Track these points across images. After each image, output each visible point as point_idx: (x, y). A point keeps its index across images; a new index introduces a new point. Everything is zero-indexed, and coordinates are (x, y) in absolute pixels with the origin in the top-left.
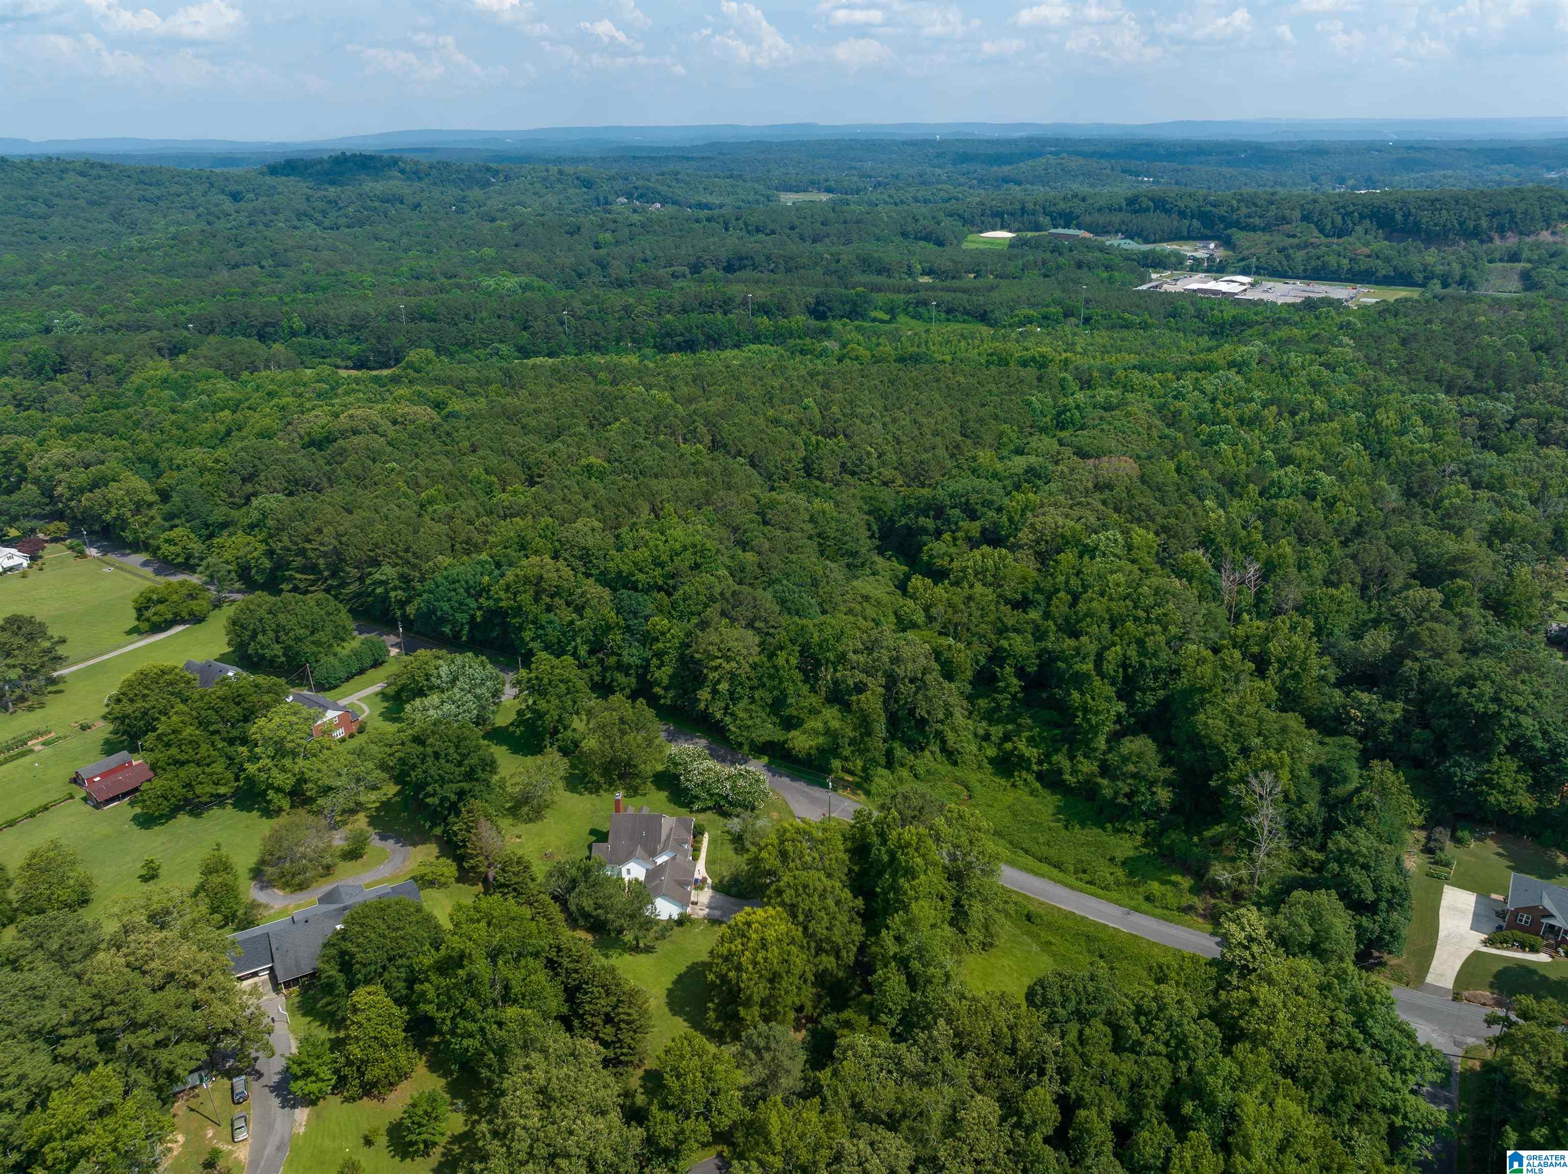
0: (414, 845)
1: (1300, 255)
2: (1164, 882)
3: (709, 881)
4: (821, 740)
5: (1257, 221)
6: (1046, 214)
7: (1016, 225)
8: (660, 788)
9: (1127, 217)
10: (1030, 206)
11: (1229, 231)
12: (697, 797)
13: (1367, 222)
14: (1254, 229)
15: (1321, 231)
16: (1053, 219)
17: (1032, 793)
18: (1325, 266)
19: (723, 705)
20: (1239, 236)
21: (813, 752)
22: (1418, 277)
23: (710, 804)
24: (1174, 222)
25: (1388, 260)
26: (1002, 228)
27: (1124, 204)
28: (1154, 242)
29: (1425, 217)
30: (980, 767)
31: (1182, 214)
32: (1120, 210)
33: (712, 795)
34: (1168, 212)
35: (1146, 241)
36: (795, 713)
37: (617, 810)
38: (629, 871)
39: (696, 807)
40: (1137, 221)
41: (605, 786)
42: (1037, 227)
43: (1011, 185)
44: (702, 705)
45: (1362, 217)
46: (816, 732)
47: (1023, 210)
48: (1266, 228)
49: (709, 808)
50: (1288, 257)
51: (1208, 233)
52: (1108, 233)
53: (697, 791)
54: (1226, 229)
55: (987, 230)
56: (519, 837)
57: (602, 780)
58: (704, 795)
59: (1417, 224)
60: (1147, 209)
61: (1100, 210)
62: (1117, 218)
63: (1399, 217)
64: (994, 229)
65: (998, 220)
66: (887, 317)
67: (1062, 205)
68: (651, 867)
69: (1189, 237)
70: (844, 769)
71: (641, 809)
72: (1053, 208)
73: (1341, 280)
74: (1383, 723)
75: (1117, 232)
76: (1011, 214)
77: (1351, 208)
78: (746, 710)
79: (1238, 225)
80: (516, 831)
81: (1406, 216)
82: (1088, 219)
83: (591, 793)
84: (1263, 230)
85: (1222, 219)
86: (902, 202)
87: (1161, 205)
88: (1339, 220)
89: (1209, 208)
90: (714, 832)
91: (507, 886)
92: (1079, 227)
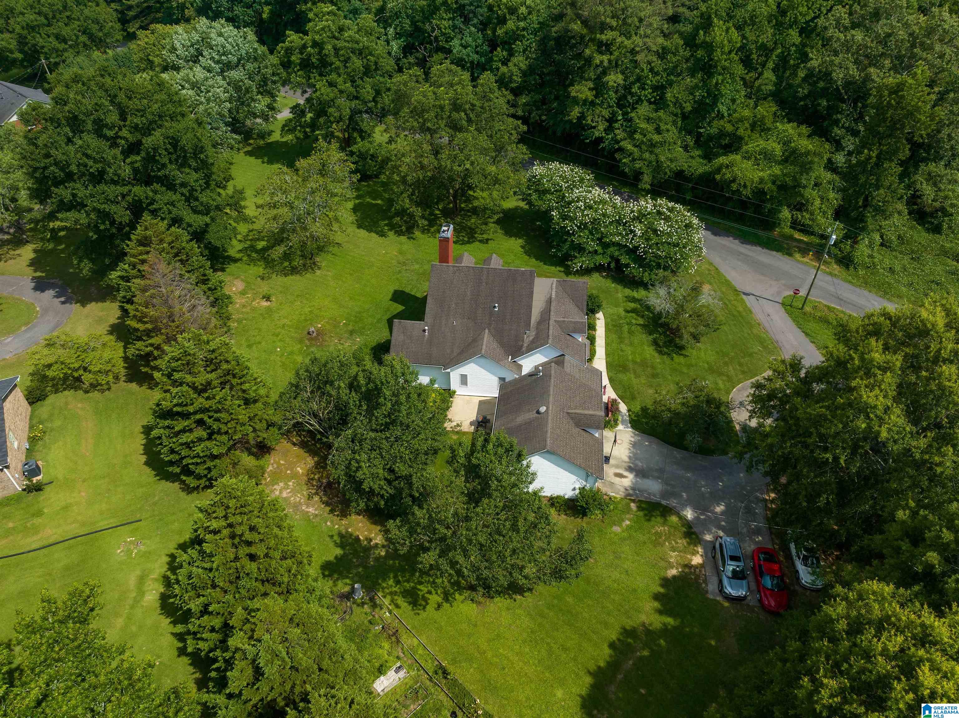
0: (84, 302)
3: (623, 408)
4: (777, 170)
8: (509, 233)
12: (580, 249)
19: (606, 113)
21: (768, 186)
23: (603, 260)
33: (606, 246)
36: (729, 128)
37: (444, 257)
38: (464, 380)
39: (577, 265)
41: (423, 222)
44: (575, 112)
46: (767, 156)
49: (599, 268)
53: (583, 238)
56: (267, 298)
57: (418, 212)
58: (592, 245)
68: (510, 376)
70: (795, 225)
71: (487, 261)
78: (648, 120)
80: (264, 287)
83: (400, 233)
90: (612, 310)
91: (185, 416)
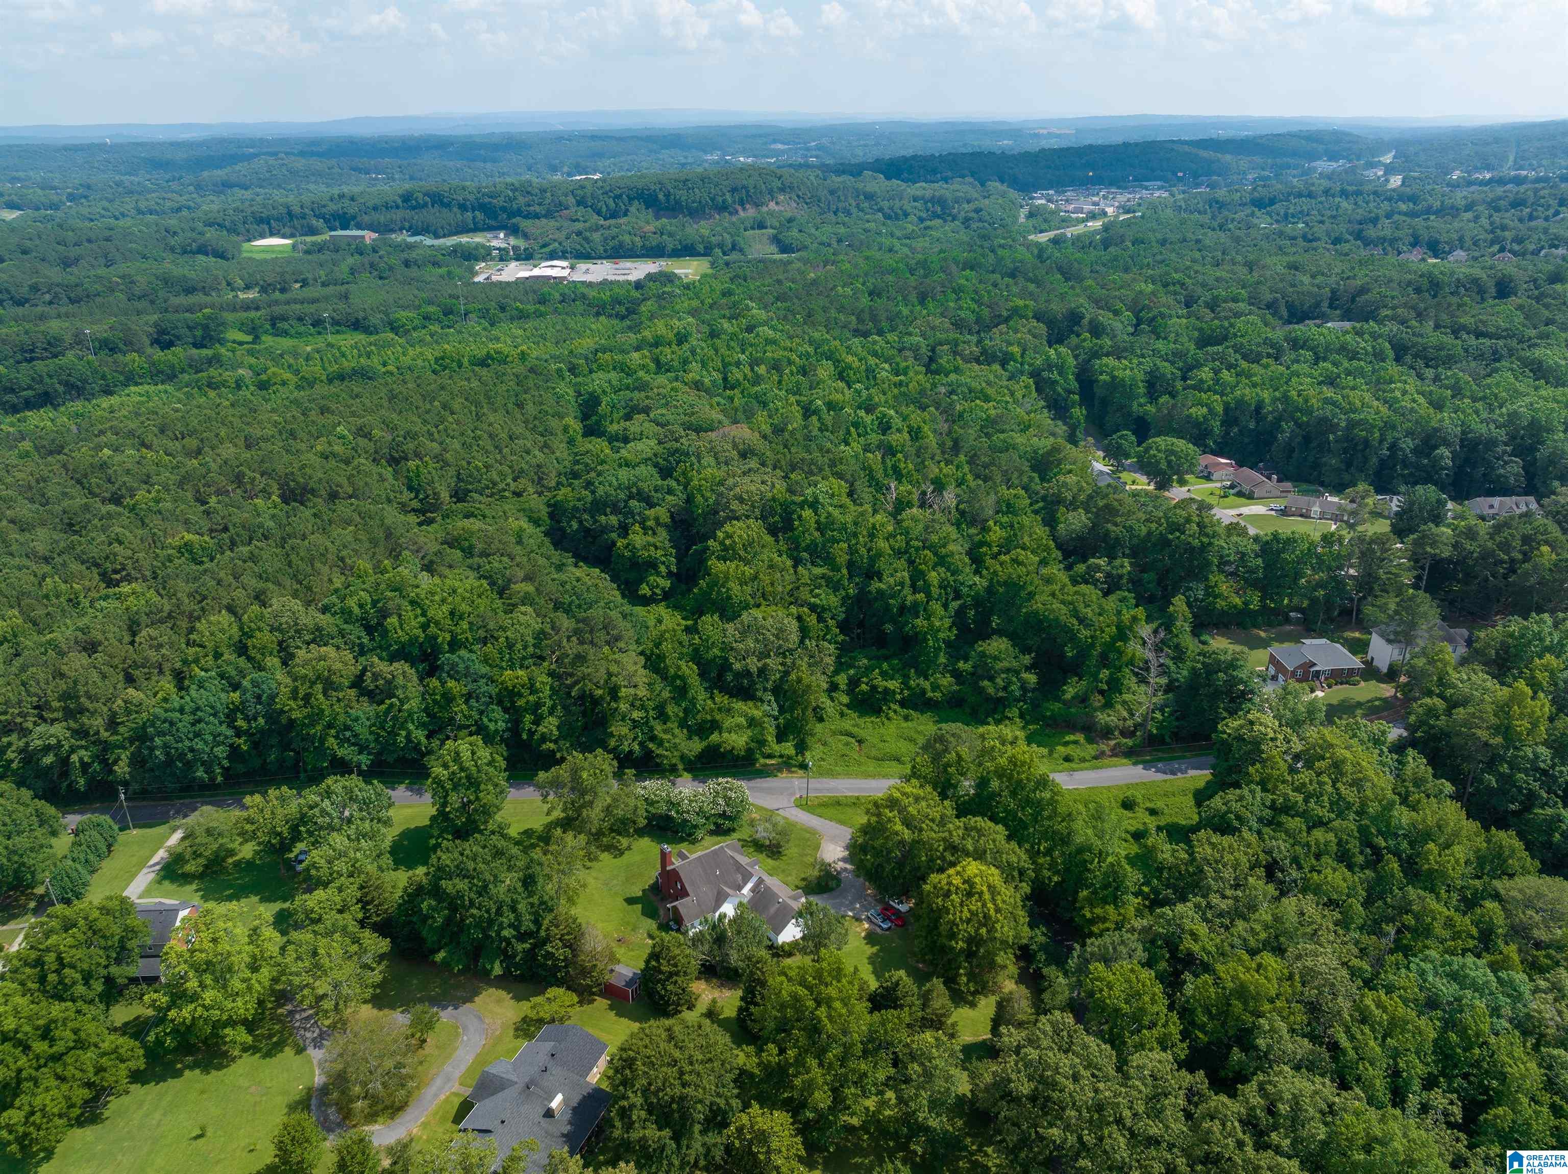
0: (469, 1000)
1: (596, 237)
2: (1066, 744)
5: (537, 209)
6: (317, 217)
7: (287, 230)
9: (409, 214)
10: (296, 209)
11: (514, 221)
13: (636, 202)
14: (537, 216)
15: (599, 213)
16: (326, 221)
17: (906, 718)
18: (621, 245)
20: (525, 224)
22: (700, 248)
24: (454, 216)
25: (671, 235)
26: (272, 235)
27: (399, 201)
28: (444, 236)
29: (683, 195)
30: (842, 715)
31: (463, 207)
32: (398, 207)
34: (448, 206)
35: (437, 237)
37: (667, 863)
40: (418, 217)
42: (313, 231)
43: (236, 189)
45: (631, 199)
47: (290, 214)
48: (549, 215)
50: (586, 239)
51: (493, 223)
52: (393, 231)
54: (509, 218)
55: (255, 239)
59: (678, 202)
60: (425, 205)
61: (375, 208)
62: (398, 215)
63: (661, 196)
64: (262, 236)
65: (266, 227)
66: (249, 338)
67: (333, 207)
68: (743, 900)
69: (476, 229)
72: (324, 210)
73: (638, 257)
74: (1121, 577)
75: (401, 229)
76: (277, 220)
77: (618, 192)
79: (518, 213)
81: (668, 195)
82: (366, 218)
84: (545, 216)
85: (504, 209)
86: (123, 215)
87: (438, 199)
88: (612, 204)
89: (487, 200)
92: (359, 227)
